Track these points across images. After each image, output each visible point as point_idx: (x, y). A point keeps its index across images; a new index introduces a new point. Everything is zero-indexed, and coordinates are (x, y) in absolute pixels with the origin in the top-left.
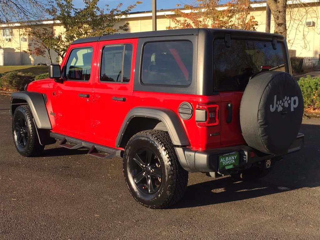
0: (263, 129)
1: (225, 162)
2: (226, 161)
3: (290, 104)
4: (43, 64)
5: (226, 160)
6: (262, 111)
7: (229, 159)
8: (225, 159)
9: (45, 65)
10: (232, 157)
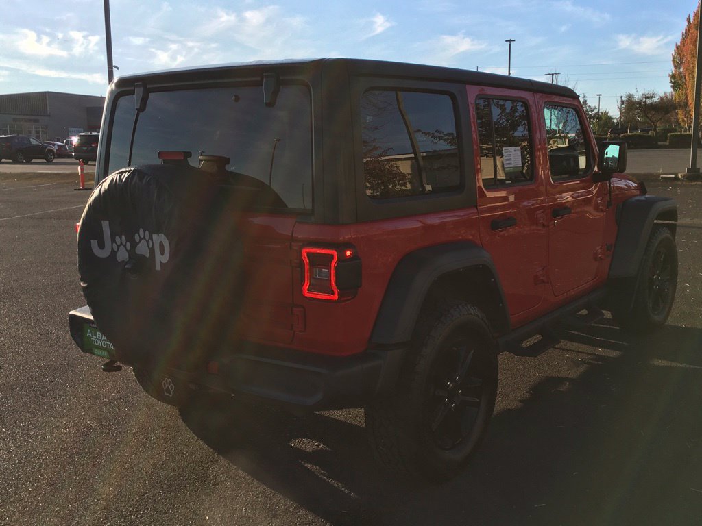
1: (95, 338)
5: (98, 338)
7: (102, 338)
8: (95, 335)
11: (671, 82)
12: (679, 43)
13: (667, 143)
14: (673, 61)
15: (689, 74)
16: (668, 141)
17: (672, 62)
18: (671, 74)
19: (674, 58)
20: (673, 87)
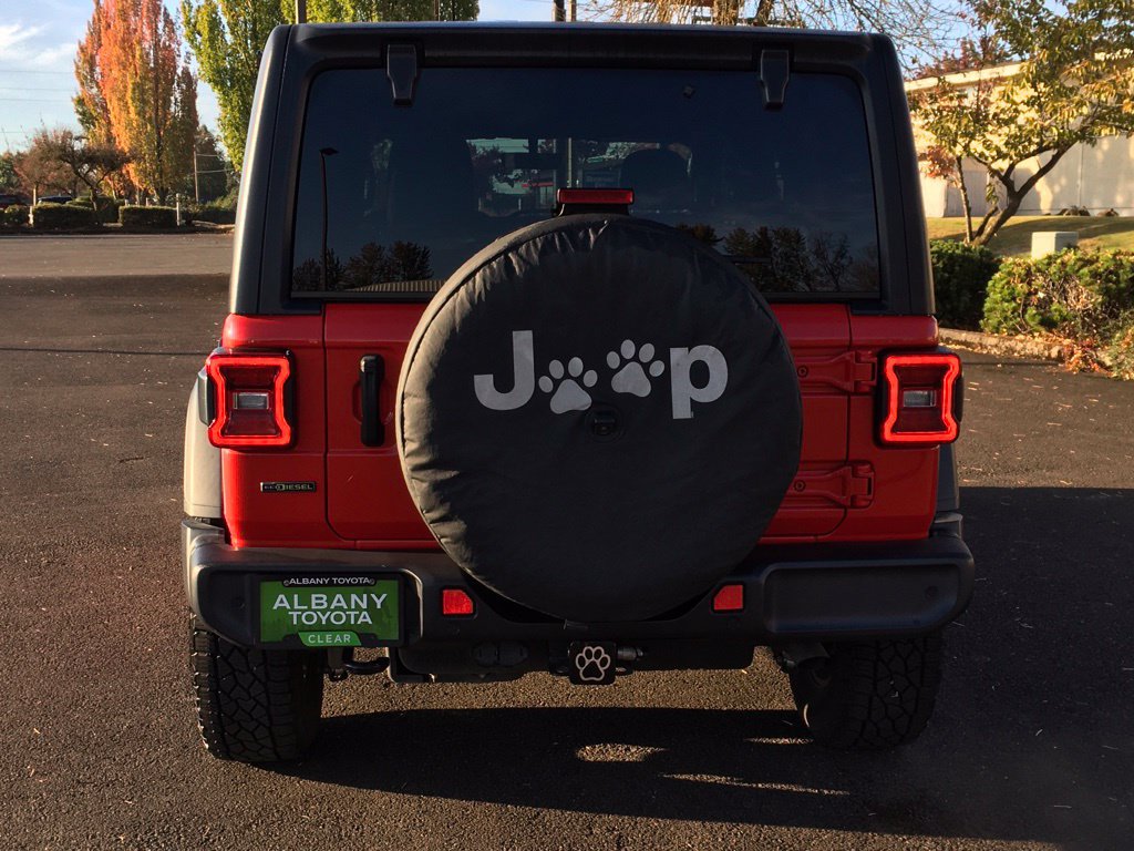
0: (425, 485)
1: (303, 611)
2: (310, 609)
3: (662, 385)
4: (1075, 211)
5: (314, 607)
6: (420, 401)
7: (329, 605)
8: (305, 601)
9: (1084, 213)
10: (354, 597)
11: (78, 111)
12: (84, 42)
13: (120, 224)
14: (78, 73)
15: (119, 99)
16: (120, 219)
17: (74, 76)
18: (75, 96)
19: (78, 68)
20: (82, 121)
